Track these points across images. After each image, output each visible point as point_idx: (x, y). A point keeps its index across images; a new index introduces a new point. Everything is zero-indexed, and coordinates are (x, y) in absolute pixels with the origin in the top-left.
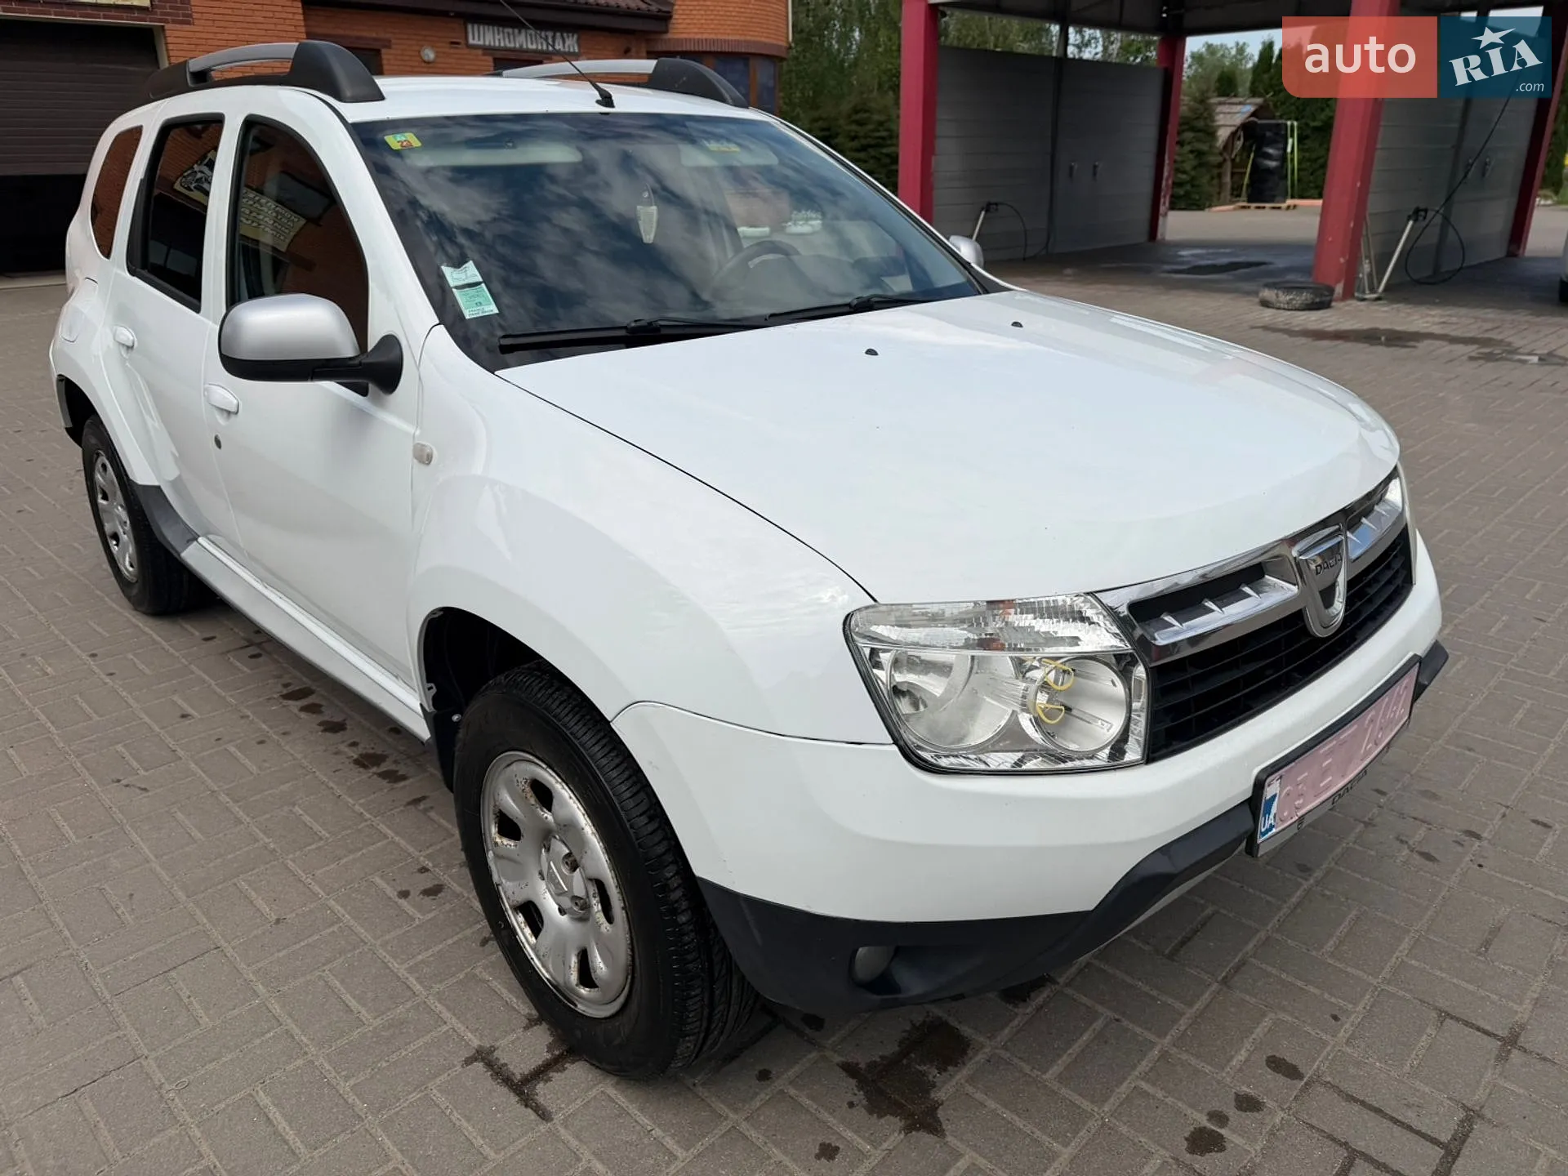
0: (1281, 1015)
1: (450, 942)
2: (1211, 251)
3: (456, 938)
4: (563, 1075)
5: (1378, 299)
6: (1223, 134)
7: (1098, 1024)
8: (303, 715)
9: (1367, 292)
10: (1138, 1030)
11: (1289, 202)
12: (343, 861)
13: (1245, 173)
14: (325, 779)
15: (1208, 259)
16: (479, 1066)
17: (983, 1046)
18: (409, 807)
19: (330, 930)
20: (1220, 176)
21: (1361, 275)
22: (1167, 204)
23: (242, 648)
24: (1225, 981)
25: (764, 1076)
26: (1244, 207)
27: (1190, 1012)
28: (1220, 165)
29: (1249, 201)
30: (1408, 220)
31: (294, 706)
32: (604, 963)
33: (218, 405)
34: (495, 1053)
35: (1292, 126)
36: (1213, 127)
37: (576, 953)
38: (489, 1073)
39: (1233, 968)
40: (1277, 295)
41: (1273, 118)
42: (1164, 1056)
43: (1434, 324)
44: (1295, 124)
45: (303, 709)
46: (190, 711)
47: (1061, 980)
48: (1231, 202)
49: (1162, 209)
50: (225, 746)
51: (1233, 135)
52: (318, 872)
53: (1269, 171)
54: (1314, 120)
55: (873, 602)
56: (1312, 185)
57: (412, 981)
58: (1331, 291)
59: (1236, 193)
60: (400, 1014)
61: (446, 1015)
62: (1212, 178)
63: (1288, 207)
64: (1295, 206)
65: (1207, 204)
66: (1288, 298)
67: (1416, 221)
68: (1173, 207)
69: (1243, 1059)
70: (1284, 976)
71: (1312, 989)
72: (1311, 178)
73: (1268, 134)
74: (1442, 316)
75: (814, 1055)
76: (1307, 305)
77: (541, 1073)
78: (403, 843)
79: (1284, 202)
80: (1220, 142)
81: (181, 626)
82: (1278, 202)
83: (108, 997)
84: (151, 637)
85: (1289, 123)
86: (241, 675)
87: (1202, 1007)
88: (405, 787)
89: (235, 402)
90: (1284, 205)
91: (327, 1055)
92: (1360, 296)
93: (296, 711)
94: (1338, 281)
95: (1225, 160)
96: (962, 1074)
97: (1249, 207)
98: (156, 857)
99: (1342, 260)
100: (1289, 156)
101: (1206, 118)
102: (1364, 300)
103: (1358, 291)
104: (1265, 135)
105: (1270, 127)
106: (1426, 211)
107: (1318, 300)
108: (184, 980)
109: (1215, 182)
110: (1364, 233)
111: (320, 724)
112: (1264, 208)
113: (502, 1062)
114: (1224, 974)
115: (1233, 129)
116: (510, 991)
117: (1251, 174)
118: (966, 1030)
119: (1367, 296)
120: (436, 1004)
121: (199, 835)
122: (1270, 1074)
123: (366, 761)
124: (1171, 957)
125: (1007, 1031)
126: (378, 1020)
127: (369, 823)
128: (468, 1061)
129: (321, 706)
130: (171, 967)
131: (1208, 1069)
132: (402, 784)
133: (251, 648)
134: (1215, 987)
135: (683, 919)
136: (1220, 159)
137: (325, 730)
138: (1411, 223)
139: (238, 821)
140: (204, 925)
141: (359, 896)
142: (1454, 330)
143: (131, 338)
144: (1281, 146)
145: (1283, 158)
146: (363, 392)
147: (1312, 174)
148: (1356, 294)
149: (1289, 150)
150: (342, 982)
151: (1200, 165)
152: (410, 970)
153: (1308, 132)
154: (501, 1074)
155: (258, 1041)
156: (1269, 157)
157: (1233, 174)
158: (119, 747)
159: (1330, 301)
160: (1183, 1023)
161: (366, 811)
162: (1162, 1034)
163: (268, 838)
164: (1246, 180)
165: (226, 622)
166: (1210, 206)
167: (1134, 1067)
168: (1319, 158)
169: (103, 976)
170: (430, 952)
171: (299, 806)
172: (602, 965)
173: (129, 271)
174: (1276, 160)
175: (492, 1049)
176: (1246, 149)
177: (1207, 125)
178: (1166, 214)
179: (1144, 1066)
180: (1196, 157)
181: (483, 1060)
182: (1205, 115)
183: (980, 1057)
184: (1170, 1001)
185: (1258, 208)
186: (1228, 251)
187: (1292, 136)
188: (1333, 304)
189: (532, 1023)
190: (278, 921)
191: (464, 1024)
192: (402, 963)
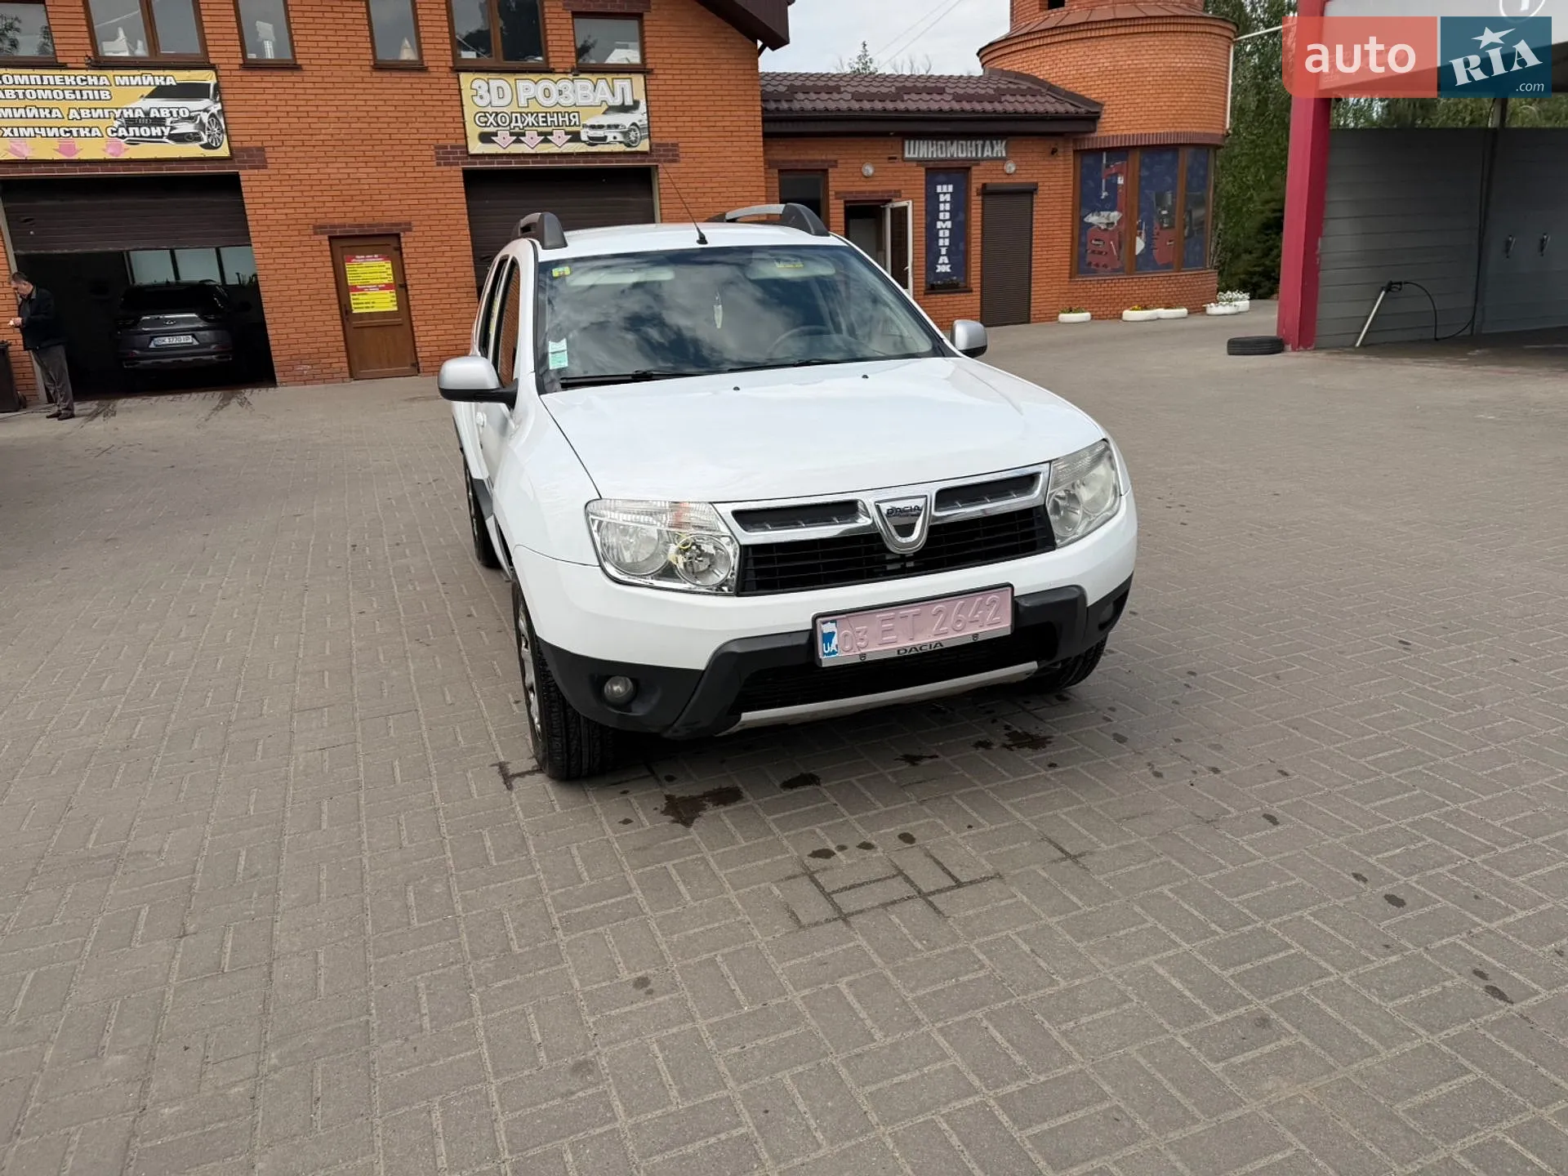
0: (938, 819)
4: (531, 777)
7: (822, 804)
10: (843, 810)
12: (499, 686)
16: (496, 768)
17: (748, 801)
19: (471, 711)
25: (625, 792)
27: (883, 809)
34: (508, 764)
38: (498, 771)
42: (845, 822)
47: (822, 785)
50: (480, 631)
57: (493, 734)
60: (478, 744)
61: (497, 747)
69: (889, 831)
70: (964, 806)
71: (974, 814)
75: (658, 790)
77: (522, 774)
83: (358, 720)
87: (893, 809)
96: (725, 809)
98: (414, 673)
108: (394, 719)
113: (508, 767)
118: (746, 794)
120: (496, 742)
121: (440, 667)
122: (896, 839)
124: (902, 787)
125: (768, 798)
126: (466, 745)
128: (492, 765)
130: (391, 714)
131: (862, 831)
134: (913, 802)
139: (463, 664)
140: (417, 701)
141: (495, 700)
150: (462, 730)
152: (495, 731)
154: (504, 772)
160: (872, 813)
162: (854, 814)
163: (472, 672)
167: (822, 823)
171: (496, 661)
179: (828, 823)
181: (500, 766)
183: (742, 805)
184: (877, 803)
189: (532, 757)
190: (451, 705)
191: (502, 752)
192: (494, 728)
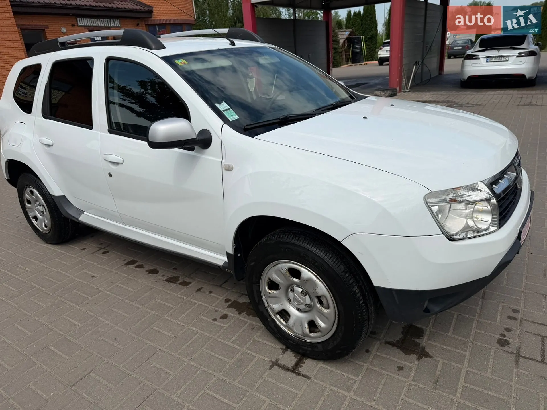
0: (503, 304)
1: (240, 331)
2: (349, 80)
3: (242, 330)
4: (305, 364)
5: (409, 91)
6: (341, 41)
7: (455, 316)
8: (137, 269)
9: (406, 89)
10: (467, 316)
11: (365, 62)
12: (186, 314)
13: (350, 54)
14: (160, 289)
15: (350, 83)
16: (276, 367)
17: (427, 329)
18: (198, 292)
19: (196, 336)
20: (342, 56)
21: (403, 84)
22: (332, 66)
23: (98, 251)
24: (483, 298)
25: (367, 351)
26: (351, 65)
27: (478, 308)
28: (341, 52)
29: (352, 63)
30: (414, 65)
31: (132, 267)
32: (324, 323)
33: (111, 161)
34: (279, 362)
35: (362, 38)
36: (338, 39)
37: (307, 322)
38: (281, 369)
39: (483, 294)
40: (380, 93)
41: (356, 35)
42: (478, 321)
43: (430, 97)
44: (363, 37)
45: (136, 267)
46: (94, 274)
48: (346, 64)
49: (331, 68)
50: (116, 284)
51: (344, 41)
52: (179, 319)
53: (357, 53)
54: (368, 35)
55: (430, 192)
56: (370, 56)
57: (235, 346)
58: (396, 90)
59: (347, 61)
60: (239, 357)
61: (255, 354)
62: (340, 57)
63: (365, 64)
64: (366, 64)
65: (340, 65)
66: (384, 93)
67: (416, 65)
68: (334, 67)
69: (500, 318)
70: (498, 293)
71: (507, 295)
72: (370, 54)
73: (355, 41)
74: (431, 95)
75: (378, 342)
76: (391, 95)
77: (297, 365)
78: (203, 304)
79: (363, 63)
80: (341, 45)
81: (70, 247)
82: (362, 63)
83: (131, 373)
84: (60, 252)
85: (361, 37)
86: (105, 260)
87: (481, 306)
88: (191, 286)
89: (122, 159)
90: (363, 64)
91: (222, 374)
92: (404, 91)
93: (134, 268)
94: (397, 87)
95: (343, 50)
96: (425, 338)
97: (352, 65)
98: (115, 324)
99: (398, 80)
100: (363, 48)
101: (335, 37)
102: (405, 92)
103: (403, 89)
104: (354, 41)
105: (355, 38)
106: (419, 62)
107: (393, 93)
108: (155, 362)
109: (341, 57)
110: (403, 70)
111: (146, 271)
112: (357, 65)
113: (283, 364)
114: (481, 296)
115: (344, 40)
116: (271, 342)
117: (352, 54)
118: (419, 326)
119: (406, 91)
120: (249, 351)
121: (127, 315)
122: (509, 321)
123: (170, 280)
125: (431, 324)
126: (232, 360)
127: (186, 300)
128: (271, 367)
129: (142, 265)
130: (147, 358)
131: (492, 323)
132: (190, 285)
133: (102, 250)
134: (481, 300)
135: (361, 302)
136: (341, 50)
137: (149, 273)
138: (415, 66)
139: (139, 308)
140: (149, 343)
141: (200, 323)
142: (437, 99)
143: (52, 142)
144: (360, 44)
145: (361, 48)
146: (192, 149)
147: (370, 53)
148: (402, 90)
149: (362, 45)
150: (212, 351)
151: (336, 52)
152: (233, 342)
153: (367, 39)
154: (284, 368)
155: (195, 375)
156: (357, 48)
157: (345, 55)
158: (75, 291)
159: (397, 93)
160: (478, 311)
161: (183, 296)
162: (474, 316)
163: (154, 311)
164: (350, 57)
165: (85, 242)
166: (341, 66)
167: (472, 327)
168: (371, 48)
169: (124, 366)
170: (236, 336)
171: (157, 299)
172: (323, 324)
173: (43, 117)
174: (359, 49)
175: (277, 361)
176: (349, 46)
177: (336, 39)
178: (332, 69)
179: (474, 325)
180: (334, 50)
181: (276, 365)
182: (335, 36)
183: (427, 333)
184: (471, 306)
185: (355, 65)
186: (354, 80)
187: (363, 41)
188: (397, 94)
189: (284, 351)
190: (175, 337)
191: (263, 356)
192: (229, 342)
